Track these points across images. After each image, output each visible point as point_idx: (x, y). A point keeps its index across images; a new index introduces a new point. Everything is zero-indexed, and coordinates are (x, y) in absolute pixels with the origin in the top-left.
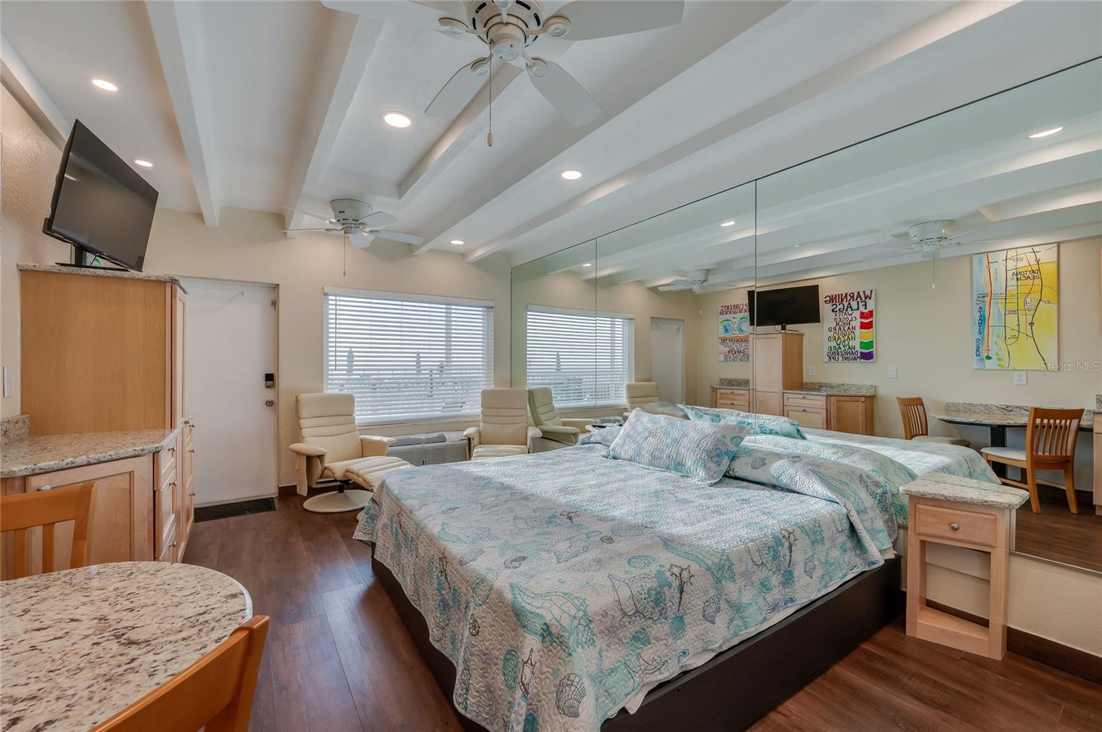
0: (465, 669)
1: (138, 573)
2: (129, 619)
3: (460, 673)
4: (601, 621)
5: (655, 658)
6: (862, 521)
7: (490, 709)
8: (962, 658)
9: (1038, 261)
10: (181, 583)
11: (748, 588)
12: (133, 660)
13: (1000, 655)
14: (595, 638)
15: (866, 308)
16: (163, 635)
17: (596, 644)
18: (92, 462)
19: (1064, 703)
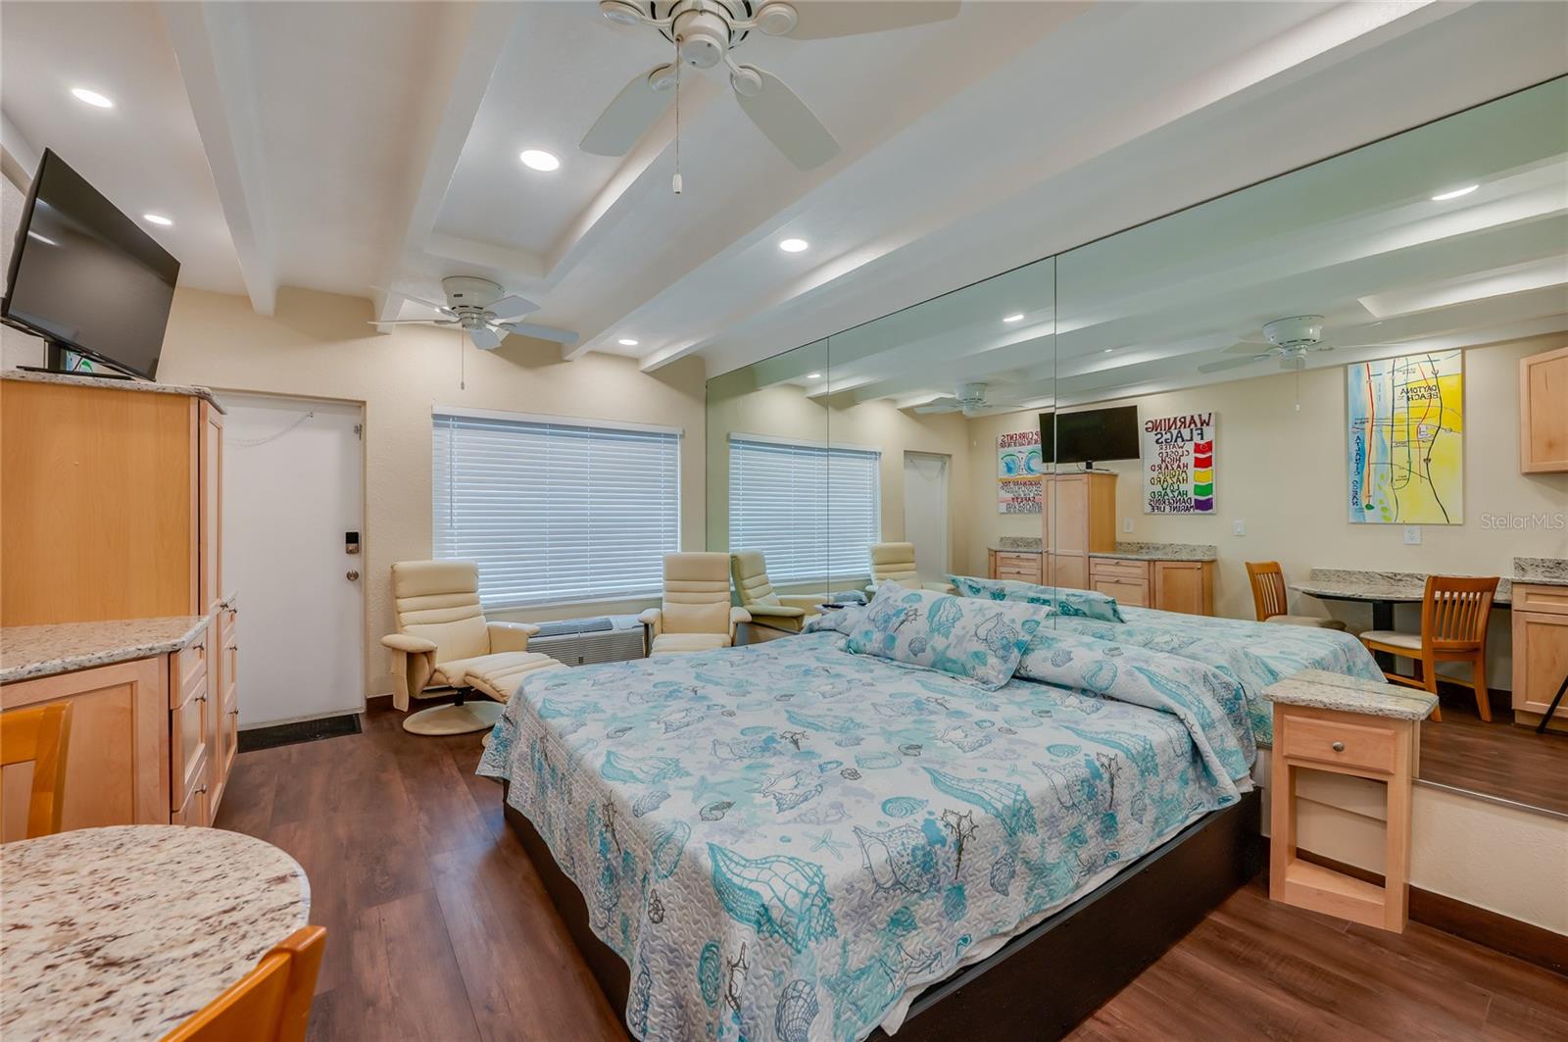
0: (643, 972)
1: (133, 844)
2: (109, 923)
3: (636, 979)
4: (845, 900)
5: (924, 949)
6: (1209, 739)
7: (681, 1032)
8: (1348, 931)
9: (1435, 373)
10: (199, 860)
11: (1053, 840)
12: (110, 993)
13: (1400, 925)
14: (836, 924)
15: (1202, 439)
16: (162, 948)
17: (838, 932)
18: (70, 669)
19: (1491, 993)
